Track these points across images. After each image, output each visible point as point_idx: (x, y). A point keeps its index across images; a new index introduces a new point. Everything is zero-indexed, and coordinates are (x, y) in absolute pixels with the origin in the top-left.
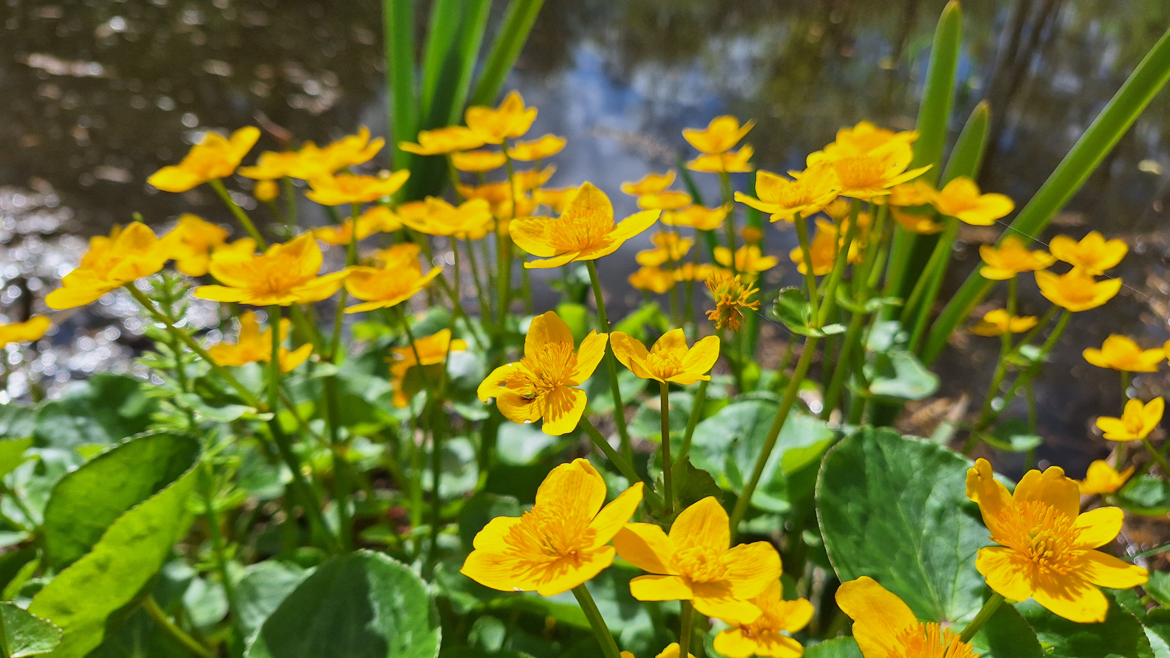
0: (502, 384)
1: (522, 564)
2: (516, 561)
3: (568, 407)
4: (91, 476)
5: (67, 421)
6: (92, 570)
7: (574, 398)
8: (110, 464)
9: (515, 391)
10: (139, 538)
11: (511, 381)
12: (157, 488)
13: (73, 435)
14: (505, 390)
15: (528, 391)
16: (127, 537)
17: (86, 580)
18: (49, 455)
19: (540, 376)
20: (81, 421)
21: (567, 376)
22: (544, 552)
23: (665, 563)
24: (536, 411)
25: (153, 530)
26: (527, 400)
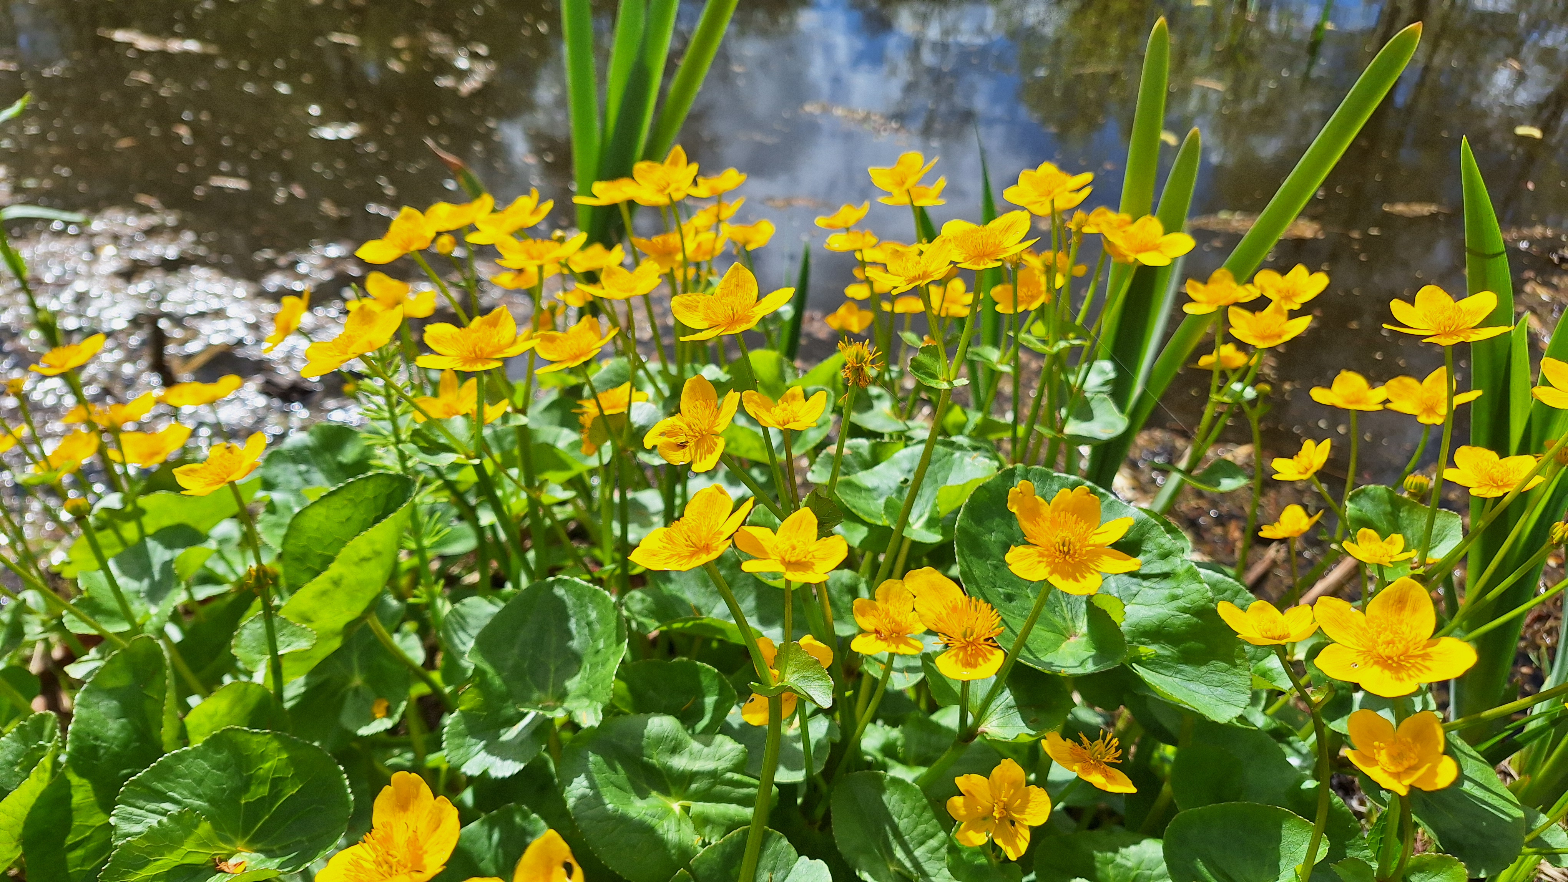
0: (662, 434)
1: (672, 556)
2: (668, 553)
3: (711, 451)
4: (320, 512)
5: (291, 467)
6: (328, 586)
7: (716, 444)
8: (336, 501)
9: (672, 440)
10: (365, 560)
11: (670, 432)
12: (377, 520)
13: (297, 481)
14: (665, 439)
15: (682, 439)
16: (356, 559)
17: (324, 593)
18: (277, 496)
19: (690, 427)
20: (303, 467)
21: (711, 427)
22: (687, 546)
23: (769, 551)
24: (688, 455)
25: (378, 554)
26: (682, 446)
